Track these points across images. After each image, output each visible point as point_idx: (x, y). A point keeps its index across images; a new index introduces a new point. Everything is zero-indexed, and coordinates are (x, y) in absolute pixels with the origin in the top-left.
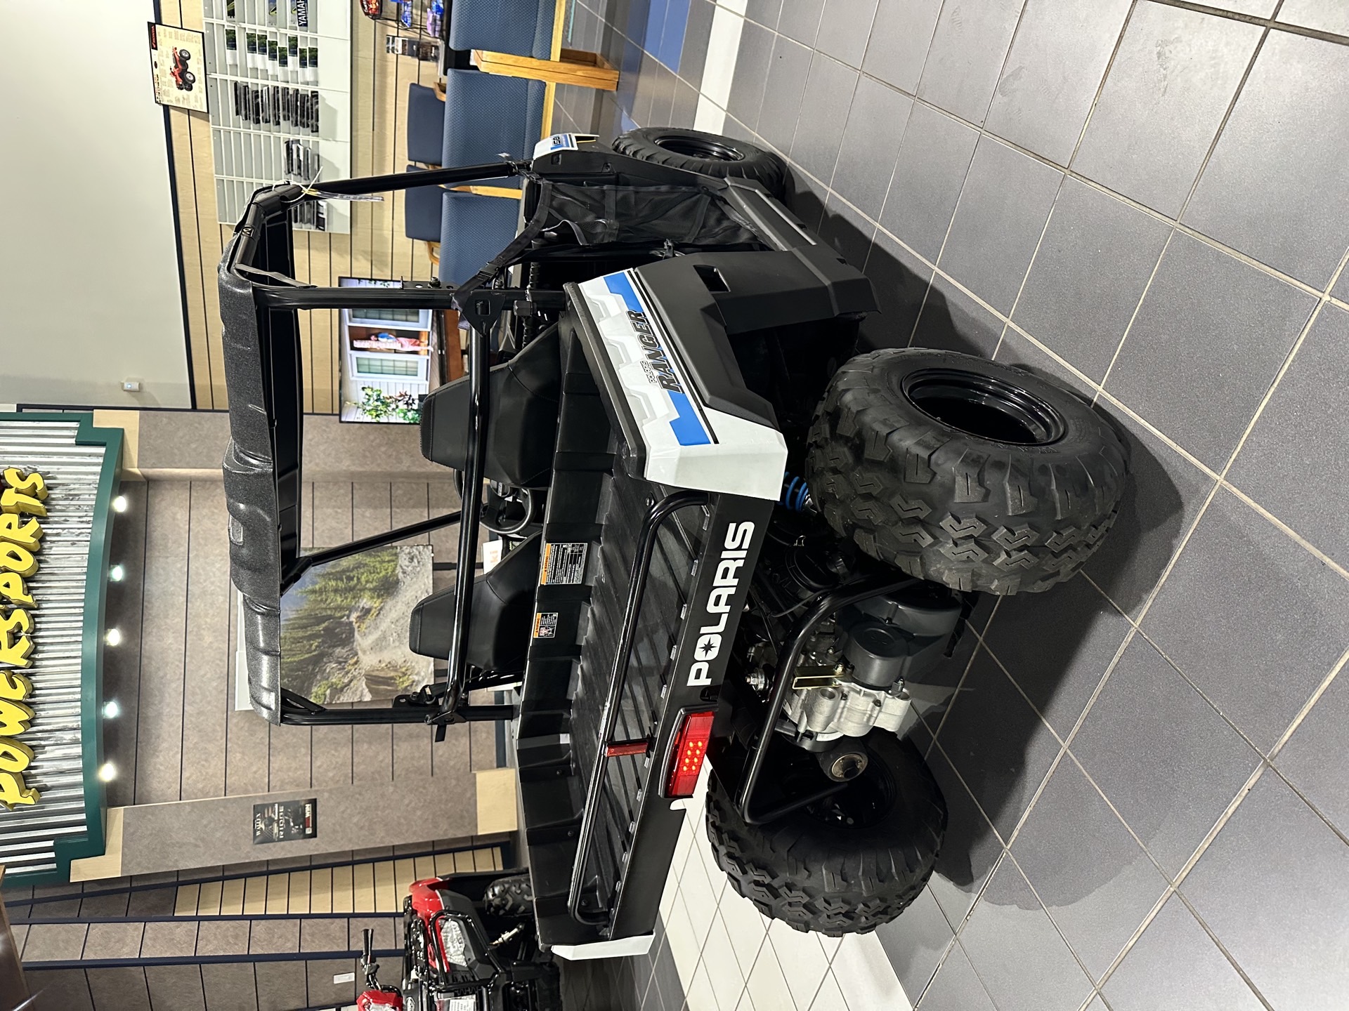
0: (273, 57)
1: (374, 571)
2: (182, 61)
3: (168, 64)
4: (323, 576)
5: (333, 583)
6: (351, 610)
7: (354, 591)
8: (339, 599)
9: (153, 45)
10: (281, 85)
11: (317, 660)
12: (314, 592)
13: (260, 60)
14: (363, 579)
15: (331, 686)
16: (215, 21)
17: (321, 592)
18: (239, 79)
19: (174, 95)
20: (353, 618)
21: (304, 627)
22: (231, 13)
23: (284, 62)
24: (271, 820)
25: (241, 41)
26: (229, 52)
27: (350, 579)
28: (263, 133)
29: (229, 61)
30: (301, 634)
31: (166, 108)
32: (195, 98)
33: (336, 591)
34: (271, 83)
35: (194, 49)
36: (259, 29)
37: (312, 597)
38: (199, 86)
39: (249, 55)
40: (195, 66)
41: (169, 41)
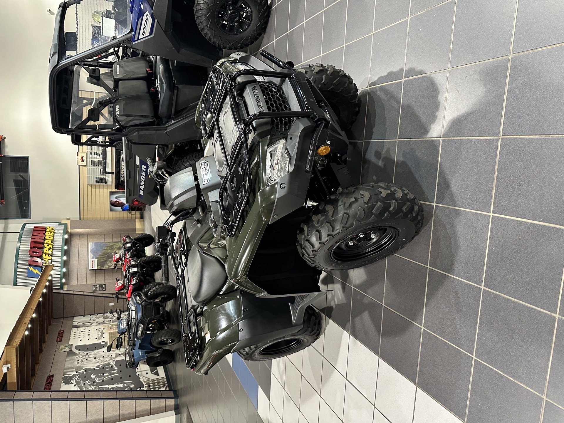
0: (98, 155)
1: (117, 246)
2: (82, 158)
3: (80, 158)
4: (106, 247)
5: (109, 248)
6: (112, 252)
7: (113, 249)
8: (110, 251)
9: (78, 156)
10: (99, 160)
11: (106, 261)
12: (105, 249)
13: (96, 156)
14: (115, 247)
15: (108, 266)
16: (88, 151)
17: (106, 249)
18: (92, 159)
19: (81, 163)
20: (113, 254)
21: (103, 255)
22: (91, 149)
23: (100, 156)
24: (96, 288)
25: (93, 153)
26: (90, 155)
27: (112, 247)
28: (96, 168)
29: (90, 156)
30: (102, 257)
31: (79, 165)
32: (84, 163)
33: (109, 249)
34: (98, 160)
35: (85, 156)
36: (96, 151)
37: (104, 250)
38: (85, 161)
39: (94, 155)
40: (85, 158)
41: (80, 155)
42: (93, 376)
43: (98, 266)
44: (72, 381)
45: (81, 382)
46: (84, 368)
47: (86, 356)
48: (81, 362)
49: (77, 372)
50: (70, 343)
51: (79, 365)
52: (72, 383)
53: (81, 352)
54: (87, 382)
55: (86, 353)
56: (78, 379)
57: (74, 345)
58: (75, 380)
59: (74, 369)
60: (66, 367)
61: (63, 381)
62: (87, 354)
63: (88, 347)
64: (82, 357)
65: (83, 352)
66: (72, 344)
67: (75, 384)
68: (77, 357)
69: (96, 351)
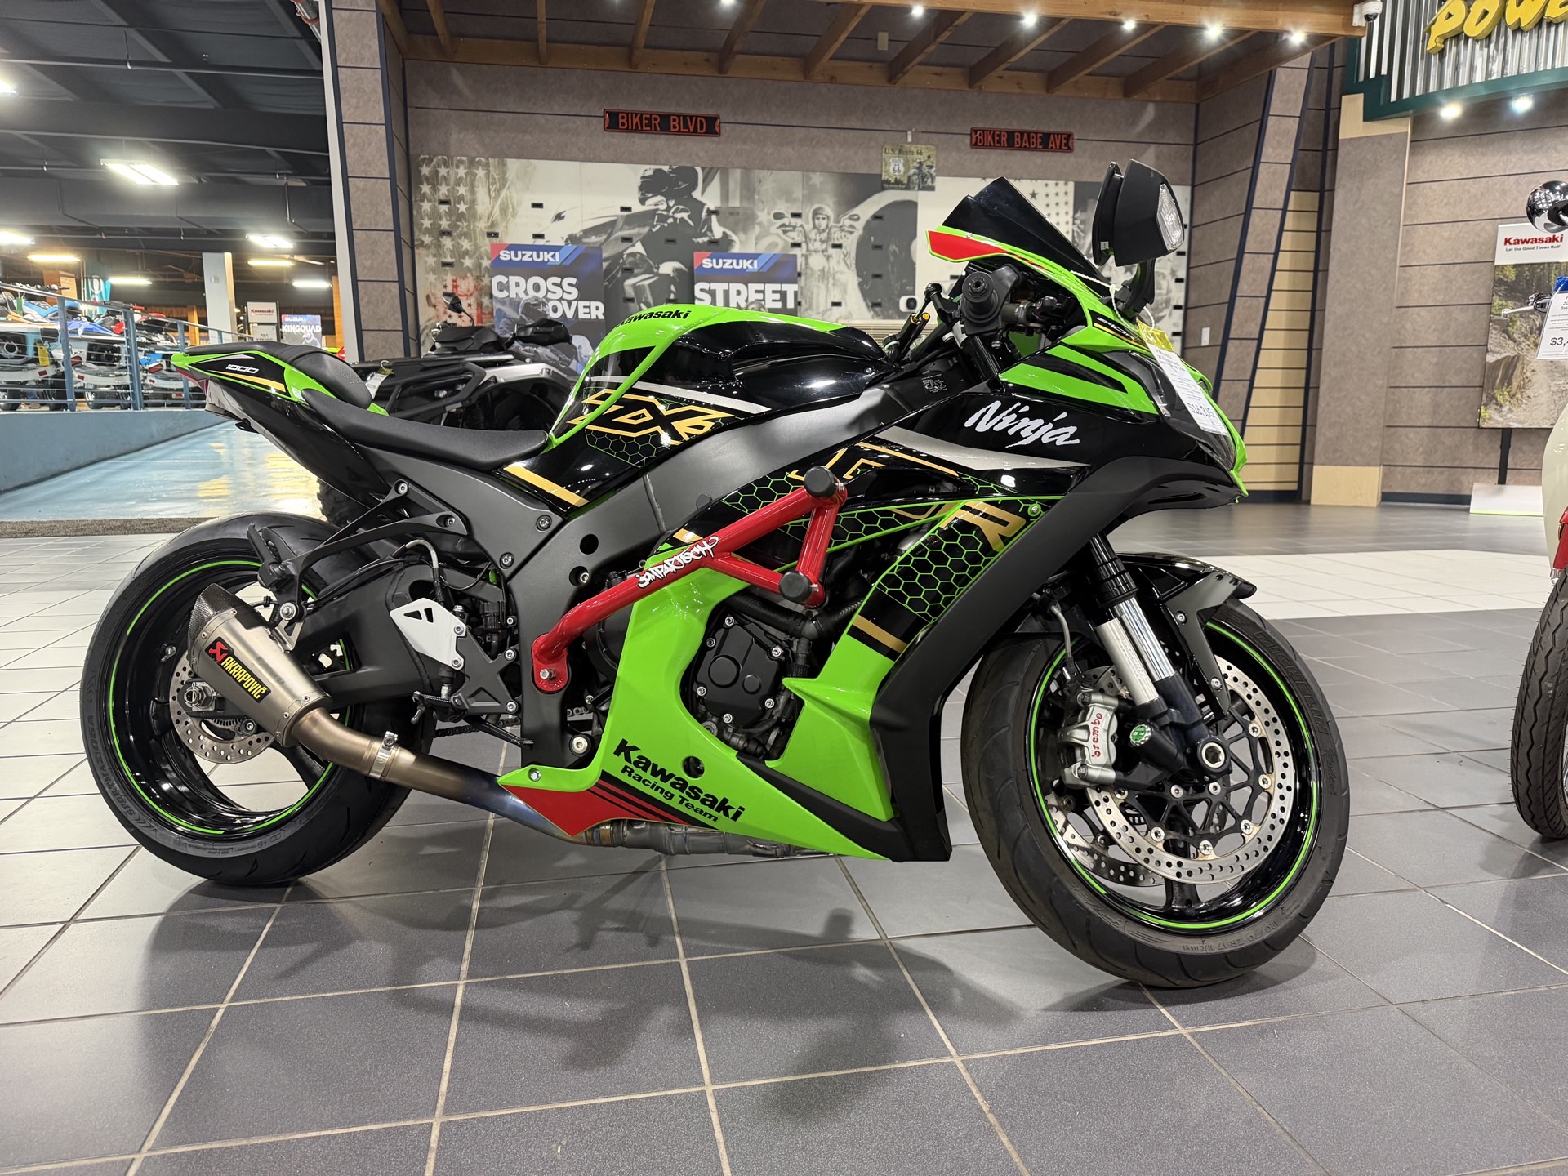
42: (667, 268)
43: (1515, 266)
44: (659, 198)
45: (646, 230)
46: (734, 237)
47: (822, 241)
48: (783, 225)
49: (710, 212)
50: (940, 182)
51: (764, 216)
52: (643, 201)
53: (860, 226)
54: (638, 248)
55: (850, 243)
56: (666, 218)
57: (921, 197)
58: (664, 206)
59: (735, 203)
60: (758, 173)
61: (666, 168)
62: (839, 246)
63: (893, 247)
64: (815, 227)
65: (859, 232)
66: (932, 189)
67: (637, 208)
68: (829, 211)
69: (851, 280)
